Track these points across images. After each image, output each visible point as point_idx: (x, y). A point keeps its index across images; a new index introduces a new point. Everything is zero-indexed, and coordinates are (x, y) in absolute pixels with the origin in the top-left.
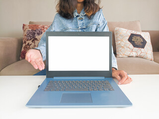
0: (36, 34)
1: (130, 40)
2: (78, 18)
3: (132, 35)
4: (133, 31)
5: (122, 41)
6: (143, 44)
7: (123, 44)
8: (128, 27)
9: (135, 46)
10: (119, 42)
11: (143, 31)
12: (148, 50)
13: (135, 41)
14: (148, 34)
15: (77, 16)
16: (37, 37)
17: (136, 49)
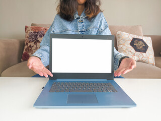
0: (38, 36)
1: (132, 44)
2: (78, 20)
3: (134, 39)
4: (135, 36)
5: (124, 45)
6: (145, 49)
7: (125, 48)
8: (130, 31)
9: (137, 50)
10: (121, 46)
11: (144, 36)
12: (150, 55)
13: (137, 45)
14: (150, 38)
15: (78, 18)
16: (39, 39)
17: (138, 53)
